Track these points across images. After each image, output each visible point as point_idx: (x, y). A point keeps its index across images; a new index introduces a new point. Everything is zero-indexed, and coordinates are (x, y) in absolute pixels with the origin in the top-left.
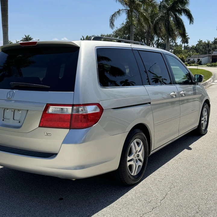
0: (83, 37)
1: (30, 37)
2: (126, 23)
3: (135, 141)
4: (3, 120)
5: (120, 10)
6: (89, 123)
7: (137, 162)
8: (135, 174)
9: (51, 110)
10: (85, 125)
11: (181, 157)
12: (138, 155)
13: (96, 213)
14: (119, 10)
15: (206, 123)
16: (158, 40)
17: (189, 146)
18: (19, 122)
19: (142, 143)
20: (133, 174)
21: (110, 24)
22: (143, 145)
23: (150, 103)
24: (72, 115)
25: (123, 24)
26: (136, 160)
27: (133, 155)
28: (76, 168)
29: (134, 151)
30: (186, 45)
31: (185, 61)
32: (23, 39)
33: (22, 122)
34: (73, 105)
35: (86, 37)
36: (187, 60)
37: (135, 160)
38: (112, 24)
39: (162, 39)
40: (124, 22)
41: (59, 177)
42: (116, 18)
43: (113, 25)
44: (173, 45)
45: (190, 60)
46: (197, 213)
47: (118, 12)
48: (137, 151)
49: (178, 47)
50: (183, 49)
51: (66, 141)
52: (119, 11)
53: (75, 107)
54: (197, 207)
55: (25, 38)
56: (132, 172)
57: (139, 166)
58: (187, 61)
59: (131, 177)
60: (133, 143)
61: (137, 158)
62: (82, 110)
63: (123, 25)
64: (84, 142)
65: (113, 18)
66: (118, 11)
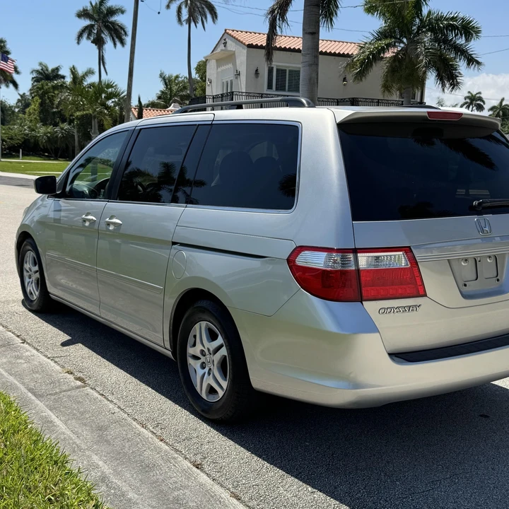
4: (466, 285)
18: (498, 280)
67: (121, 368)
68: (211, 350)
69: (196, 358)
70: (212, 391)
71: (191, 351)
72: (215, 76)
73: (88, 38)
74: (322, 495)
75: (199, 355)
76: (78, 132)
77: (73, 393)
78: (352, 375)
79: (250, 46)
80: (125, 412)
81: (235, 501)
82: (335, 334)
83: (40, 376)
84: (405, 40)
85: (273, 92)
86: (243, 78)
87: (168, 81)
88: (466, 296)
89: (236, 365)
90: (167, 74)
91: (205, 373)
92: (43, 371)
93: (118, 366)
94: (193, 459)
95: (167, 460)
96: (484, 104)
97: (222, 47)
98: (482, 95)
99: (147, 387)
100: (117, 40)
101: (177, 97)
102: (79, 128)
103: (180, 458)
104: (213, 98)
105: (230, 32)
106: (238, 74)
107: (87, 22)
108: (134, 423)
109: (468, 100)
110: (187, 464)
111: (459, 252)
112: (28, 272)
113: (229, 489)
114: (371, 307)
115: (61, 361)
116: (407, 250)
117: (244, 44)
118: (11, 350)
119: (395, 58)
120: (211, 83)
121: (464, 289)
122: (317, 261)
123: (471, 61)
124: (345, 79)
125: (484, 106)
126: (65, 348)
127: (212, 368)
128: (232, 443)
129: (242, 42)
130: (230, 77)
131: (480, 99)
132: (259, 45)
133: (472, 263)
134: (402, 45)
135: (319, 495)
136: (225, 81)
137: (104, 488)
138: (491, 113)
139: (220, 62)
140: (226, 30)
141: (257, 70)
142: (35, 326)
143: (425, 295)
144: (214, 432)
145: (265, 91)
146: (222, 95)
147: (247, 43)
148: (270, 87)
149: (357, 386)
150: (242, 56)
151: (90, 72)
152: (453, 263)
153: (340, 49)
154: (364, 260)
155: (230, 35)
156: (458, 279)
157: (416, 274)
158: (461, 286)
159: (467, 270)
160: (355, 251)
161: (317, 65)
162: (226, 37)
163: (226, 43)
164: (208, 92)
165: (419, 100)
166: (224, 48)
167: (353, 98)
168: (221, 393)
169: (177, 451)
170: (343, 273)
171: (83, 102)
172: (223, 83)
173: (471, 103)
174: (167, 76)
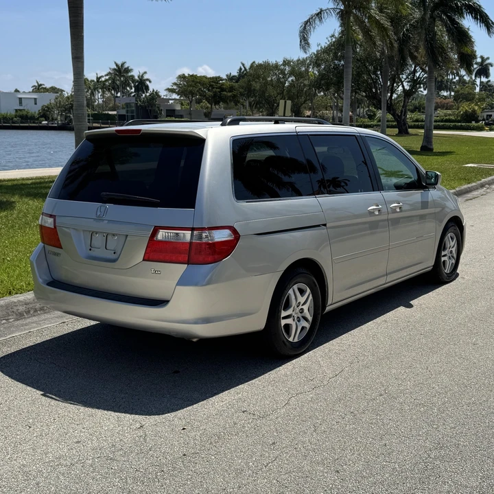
0: (243, 65)
1: (126, 66)
2: (340, 34)
3: (295, 287)
4: (90, 250)
5: (321, 10)
6: (216, 256)
7: (299, 321)
8: (296, 340)
9: (161, 235)
10: (210, 258)
11: (388, 320)
12: (302, 309)
13: (227, 390)
14: (319, 11)
15: (454, 261)
16: (415, 71)
17: (411, 302)
18: (115, 253)
19: (308, 290)
20: (291, 339)
21: (301, 41)
22: (311, 295)
23: (325, 225)
24: (191, 243)
25: (333, 36)
26: (298, 317)
27: (292, 308)
28: (196, 322)
29: (294, 303)
30: (484, 79)
31: (480, 118)
32: (112, 72)
33: (119, 253)
34: (193, 229)
35: (249, 65)
36: (485, 117)
37: (296, 318)
38: (304, 41)
39: (423, 70)
40: (336, 31)
41: (172, 334)
42: (314, 28)
43: (308, 44)
44: (455, 80)
45: (491, 115)
46: (381, 395)
47: (317, 14)
48: (299, 303)
49: (467, 85)
50: (478, 90)
51: (183, 282)
52: (320, 13)
53: (195, 232)
54: (383, 389)
55: (115, 69)
56: (290, 337)
57: (303, 328)
58: (484, 120)
59: (287, 343)
60: (291, 290)
61: (300, 315)
62: (207, 237)
63: (334, 40)
64: (208, 284)
65: (308, 28)
66: (317, 12)
116: (55, 218)
121: (89, 252)
143: (62, 248)
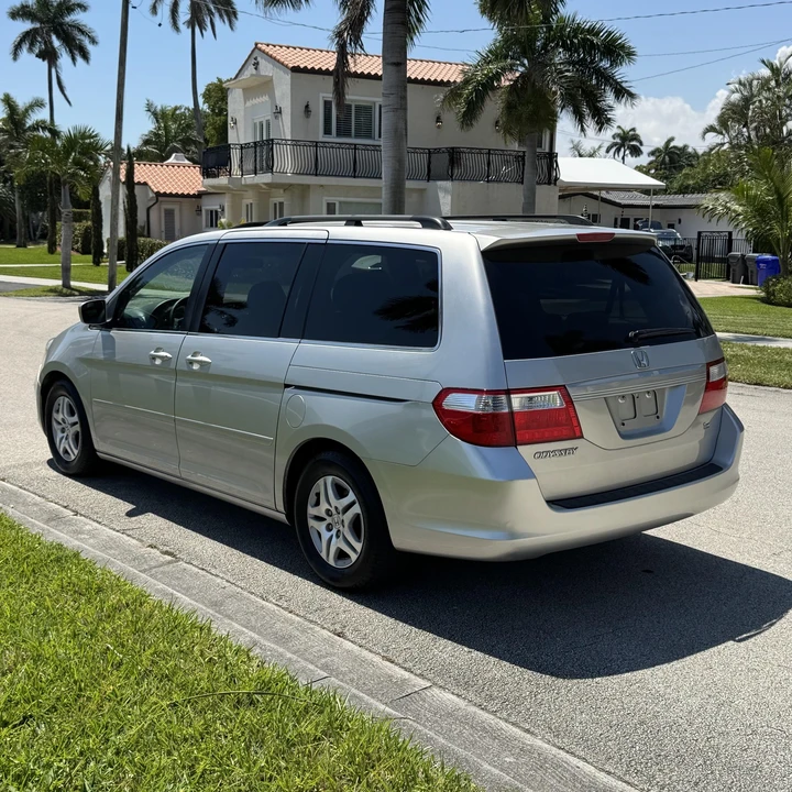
67: (214, 539)
68: (340, 508)
69: (319, 519)
70: (341, 555)
71: (311, 511)
72: (242, 113)
73: (30, 50)
74: (480, 655)
75: (324, 516)
76: (21, 198)
77: (166, 568)
78: (508, 525)
79: (296, 70)
80: (238, 586)
81: (388, 663)
82: (488, 481)
83: (117, 553)
84: (526, 62)
85: (333, 139)
86: (286, 117)
87: (160, 116)
88: (624, 436)
89: (373, 523)
90: (159, 105)
91: (332, 536)
92: (118, 546)
93: (208, 536)
94: (332, 628)
95: (304, 631)
96: (641, 144)
97: (251, 70)
98: (637, 132)
99: (253, 559)
100: (76, 52)
101: (176, 142)
102: (23, 192)
103: (318, 628)
104: (242, 148)
105: (264, 47)
106: (278, 112)
107: (27, 25)
108: (252, 596)
109: (618, 140)
110: (326, 633)
111: (615, 389)
112: (59, 423)
113: (379, 654)
114: (526, 451)
115: (136, 533)
116: (562, 389)
117: (287, 66)
118: (65, 524)
119: (513, 88)
120: (235, 123)
121: (622, 428)
122: (468, 404)
123: (621, 92)
124: (438, 119)
125: (642, 148)
126: (134, 519)
127: (341, 529)
128: (371, 611)
129: (282, 64)
130: (265, 115)
131: (636, 138)
132: (309, 67)
133: (630, 400)
134: (521, 69)
135: (476, 654)
136: (257, 121)
137: (258, 651)
138: (652, 158)
139: (249, 92)
140: (256, 44)
141: (307, 106)
142: (82, 494)
143: (582, 437)
144: (347, 602)
145: (321, 137)
146: (255, 143)
147: (291, 65)
148: (327, 131)
149: (513, 536)
150: (283, 86)
151: (38, 104)
152: (610, 401)
153: (430, 73)
154: (517, 402)
155: (264, 52)
156: (615, 418)
157: (572, 414)
158: (618, 425)
159: (625, 408)
160: (508, 392)
161: (405, 109)
162: (257, 54)
163: (258, 63)
164: (232, 138)
165: (547, 150)
166: (254, 72)
167: (453, 148)
168: (354, 557)
169: (311, 621)
170: (495, 417)
171: (46, 160)
172: (255, 124)
173: (622, 145)
174: (159, 108)
